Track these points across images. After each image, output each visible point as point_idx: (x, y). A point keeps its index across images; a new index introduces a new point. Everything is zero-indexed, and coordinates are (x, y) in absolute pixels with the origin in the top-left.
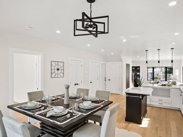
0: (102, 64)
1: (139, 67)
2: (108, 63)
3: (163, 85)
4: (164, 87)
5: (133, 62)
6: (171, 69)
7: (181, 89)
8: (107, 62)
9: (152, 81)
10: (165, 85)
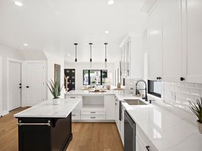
0: (10, 61)
1: (74, 70)
2: (26, 62)
3: (96, 91)
4: (97, 93)
5: (65, 63)
6: (106, 73)
7: (117, 95)
8: (24, 60)
9: (88, 86)
10: (98, 91)
